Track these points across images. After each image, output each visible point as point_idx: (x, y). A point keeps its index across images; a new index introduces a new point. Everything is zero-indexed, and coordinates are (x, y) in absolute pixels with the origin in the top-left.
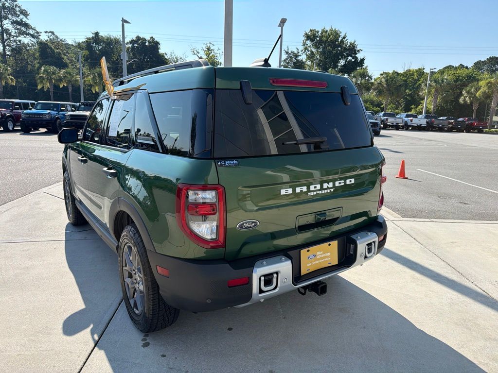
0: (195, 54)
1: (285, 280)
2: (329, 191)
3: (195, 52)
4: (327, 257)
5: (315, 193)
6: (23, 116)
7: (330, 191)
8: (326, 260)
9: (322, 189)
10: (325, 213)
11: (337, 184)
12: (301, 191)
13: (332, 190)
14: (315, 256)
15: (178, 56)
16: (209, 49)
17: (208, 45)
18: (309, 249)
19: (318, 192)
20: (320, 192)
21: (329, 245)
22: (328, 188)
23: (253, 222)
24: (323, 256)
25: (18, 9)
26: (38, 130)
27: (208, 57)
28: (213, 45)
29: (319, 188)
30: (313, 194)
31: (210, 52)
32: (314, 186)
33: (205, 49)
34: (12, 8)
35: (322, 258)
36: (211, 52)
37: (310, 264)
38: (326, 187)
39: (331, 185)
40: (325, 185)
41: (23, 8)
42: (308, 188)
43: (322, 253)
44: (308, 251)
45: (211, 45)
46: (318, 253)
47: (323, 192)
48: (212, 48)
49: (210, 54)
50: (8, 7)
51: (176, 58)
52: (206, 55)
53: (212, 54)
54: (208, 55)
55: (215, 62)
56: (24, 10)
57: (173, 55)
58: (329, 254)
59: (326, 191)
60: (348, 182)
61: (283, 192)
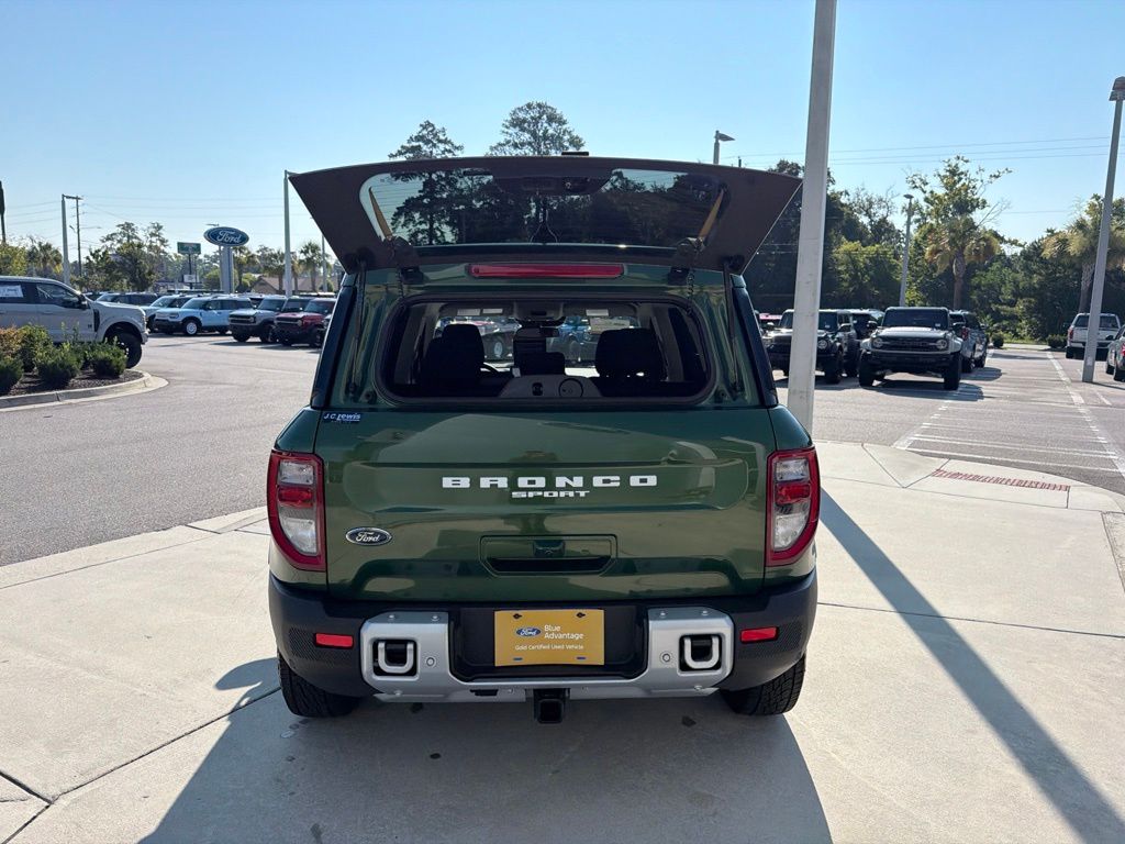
0: (916, 187)
1: (430, 662)
2: (571, 494)
3: (918, 183)
4: (573, 642)
5: (531, 494)
7: (577, 495)
8: (570, 647)
9: (551, 487)
10: (560, 541)
11: (598, 481)
12: (494, 486)
14: (538, 632)
15: (874, 196)
16: (953, 172)
17: (953, 163)
18: (519, 612)
19: (540, 493)
20: (546, 494)
21: (580, 615)
22: (569, 488)
23: (376, 534)
24: (561, 636)
25: (566, 137)
27: (951, 190)
28: (967, 161)
29: (543, 485)
30: (524, 496)
31: (956, 178)
32: (526, 479)
33: (943, 173)
34: (558, 137)
35: (558, 642)
36: (960, 179)
37: (523, 648)
38: (564, 485)
39: (578, 481)
40: (561, 481)
41: (574, 134)
42: (513, 482)
43: (558, 628)
44: (517, 616)
45: (961, 163)
46: (547, 628)
47: (555, 494)
48: (962, 169)
49: (955, 183)
50: (552, 135)
51: (868, 200)
52: (946, 186)
53: (961, 183)
54: (950, 186)
55: (966, 202)
56: (577, 138)
57: (862, 193)
58: (579, 636)
59: (562, 494)
60: (635, 481)
61: (447, 482)
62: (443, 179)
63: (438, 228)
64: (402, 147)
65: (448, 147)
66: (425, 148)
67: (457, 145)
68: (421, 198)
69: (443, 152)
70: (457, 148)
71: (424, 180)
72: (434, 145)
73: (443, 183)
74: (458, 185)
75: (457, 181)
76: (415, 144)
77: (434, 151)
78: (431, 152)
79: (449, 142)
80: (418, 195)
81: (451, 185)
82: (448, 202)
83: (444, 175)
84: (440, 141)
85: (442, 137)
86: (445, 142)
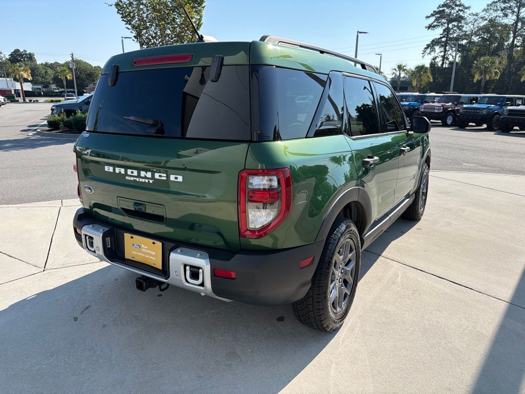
1: (97, 249)
2: (147, 181)
4: (151, 255)
5: (132, 178)
6: (461, 111)
7: (149, 181)
8: (150, 257)
9: (139, 176)
10: (143, 204)
12: (120, 172)
13: (151, 181)
18: (133, 236)
19: (135, 179)
20: (137, 179)
21: (154, 243)
22: (145, 177)
24: (148, 251)
26: (481, 126)
29: (136, 175)
30: (130, 179)
32: (131, 171)
35: (143, 253)
37: (135, 253)
39: (149, 175)
40: (143, 174)
42: (126, 172)
43: (146, 247)
46: (143, 246)
47: (141, 180)
58: (154, 253)
59: (143, 180)
60: (172, 178)
61: (106, 168)
62: (455, 26)
63: (450, 54)
64: (434, 12)
65: (461, 8)
66: (447, 11)
67: (467, 6)
68: (441, 38)
69: (457, 12)
70: (467, 8)
71: (444, 28)
72: (453, 8)
73: (455, 28)
74: (464, 29)
75: (464, 26)
76: (441, 9)
77: (452, 11)
78: (450, 12)
79: (462, 5)
80: (439, 36)
81: (460, 30)
82: (457, 39)
83: (456, 24)
84: (457, 5)
85: (458, 3)
86: (460, 5)
